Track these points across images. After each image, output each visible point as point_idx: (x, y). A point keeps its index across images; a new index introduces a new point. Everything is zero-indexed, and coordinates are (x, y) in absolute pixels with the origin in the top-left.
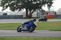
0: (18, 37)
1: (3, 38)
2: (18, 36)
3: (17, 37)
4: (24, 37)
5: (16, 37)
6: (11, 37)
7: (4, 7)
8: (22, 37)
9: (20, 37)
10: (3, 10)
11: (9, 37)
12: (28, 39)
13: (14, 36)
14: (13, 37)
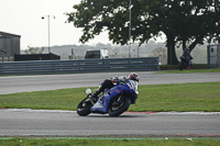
0: (139, 136)
1: (85, 142)
2: (141, 132)
3: (135, 136)
4: (161, 136)
5: (132, 136)
6: (116, 136)
7: (87, 29)
8: (154, 136)
9: (146, 136)
10: (84, 39)
11: (109, 136)
12: (175, 143)
13: (127, 136)
14: (123, 136)
